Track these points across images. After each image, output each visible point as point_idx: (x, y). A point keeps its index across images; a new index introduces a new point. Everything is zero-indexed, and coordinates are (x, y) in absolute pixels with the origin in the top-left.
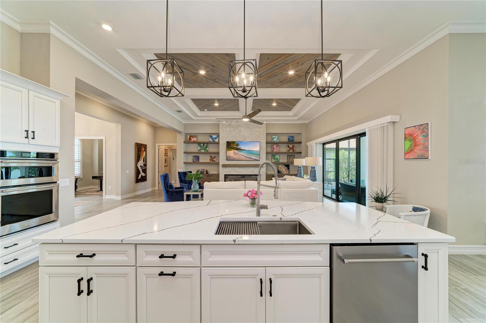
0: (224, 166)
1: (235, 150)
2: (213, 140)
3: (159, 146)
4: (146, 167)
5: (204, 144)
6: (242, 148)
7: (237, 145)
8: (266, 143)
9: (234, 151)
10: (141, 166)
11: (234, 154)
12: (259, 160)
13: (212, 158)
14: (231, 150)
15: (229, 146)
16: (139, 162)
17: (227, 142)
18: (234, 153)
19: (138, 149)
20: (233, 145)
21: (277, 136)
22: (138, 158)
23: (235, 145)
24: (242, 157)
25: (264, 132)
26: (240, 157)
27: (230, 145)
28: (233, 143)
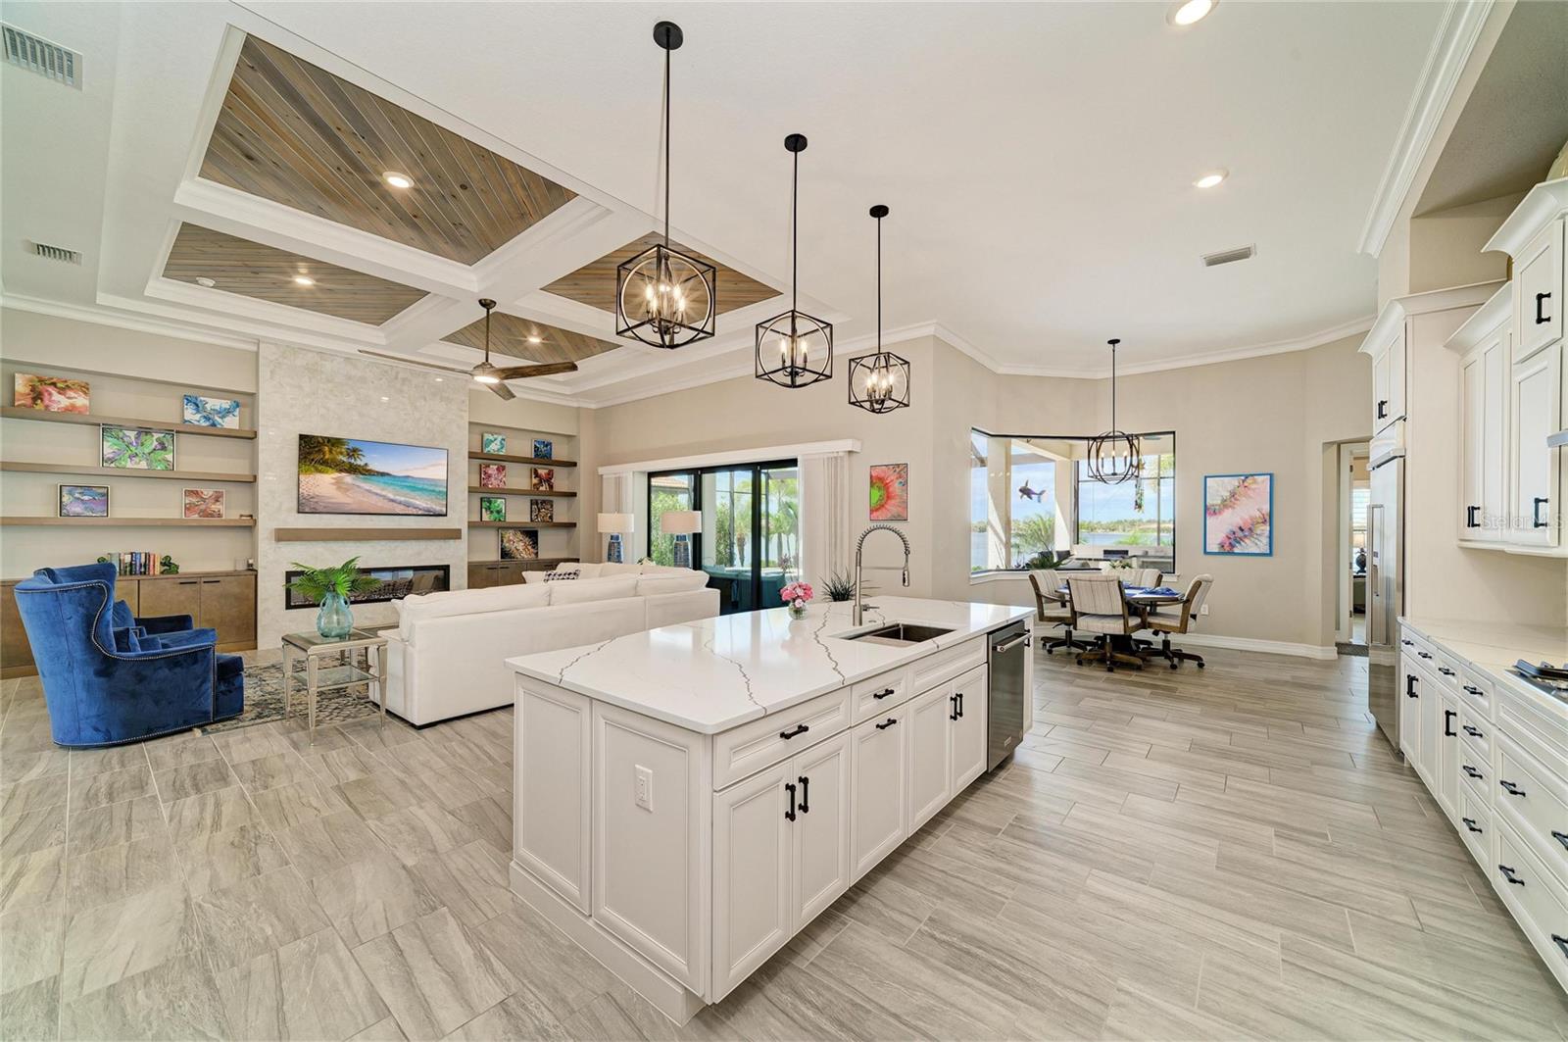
0: (283, 536)
1: (341, 471)
2: (207, 418)
5: (144, 430)
6: (375, 465)
7: (354, 452)
8: (470, 457)
9: (337, 475)
11: (339, 488)
12: (446, 515)
13: (204, 500)
14: (320, 472)
15: (310, 453)
17: (302, 437)
18: (338, 483)
20: (331, 452)
21: (500, 438)
23: (341, 453)
24: (374, 500)
25: (462, 417)
26: (365, 500)
27: (313, 451)
28: (333, 445)
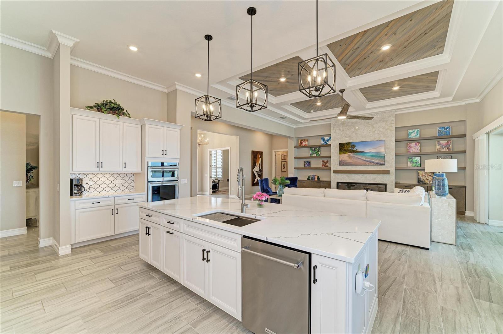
0: (336, 172)
1: (349, 152)
2: (325, 142)
3: (275, 152)
4: (262, 172)
5: (316, 147)
6: (359, 150)
7: (353, 146)
8: (396, 141)
9: (349, 154)
10: (257, 171)
11: (349, 158)
12: (384, 165)
13: (325, 163)
14: (344, 153)
15: (342, 148)
16: (255, 168)
17: (340, 144)
18: (349, 156)
19: (254, 156)
20: (347, 147)
22: (254, 165)
23: (350, 147)
24: (359, 161)
25: (392, 126)
26: (357, 161)
27: (344, 148)
28: (347, 145)
